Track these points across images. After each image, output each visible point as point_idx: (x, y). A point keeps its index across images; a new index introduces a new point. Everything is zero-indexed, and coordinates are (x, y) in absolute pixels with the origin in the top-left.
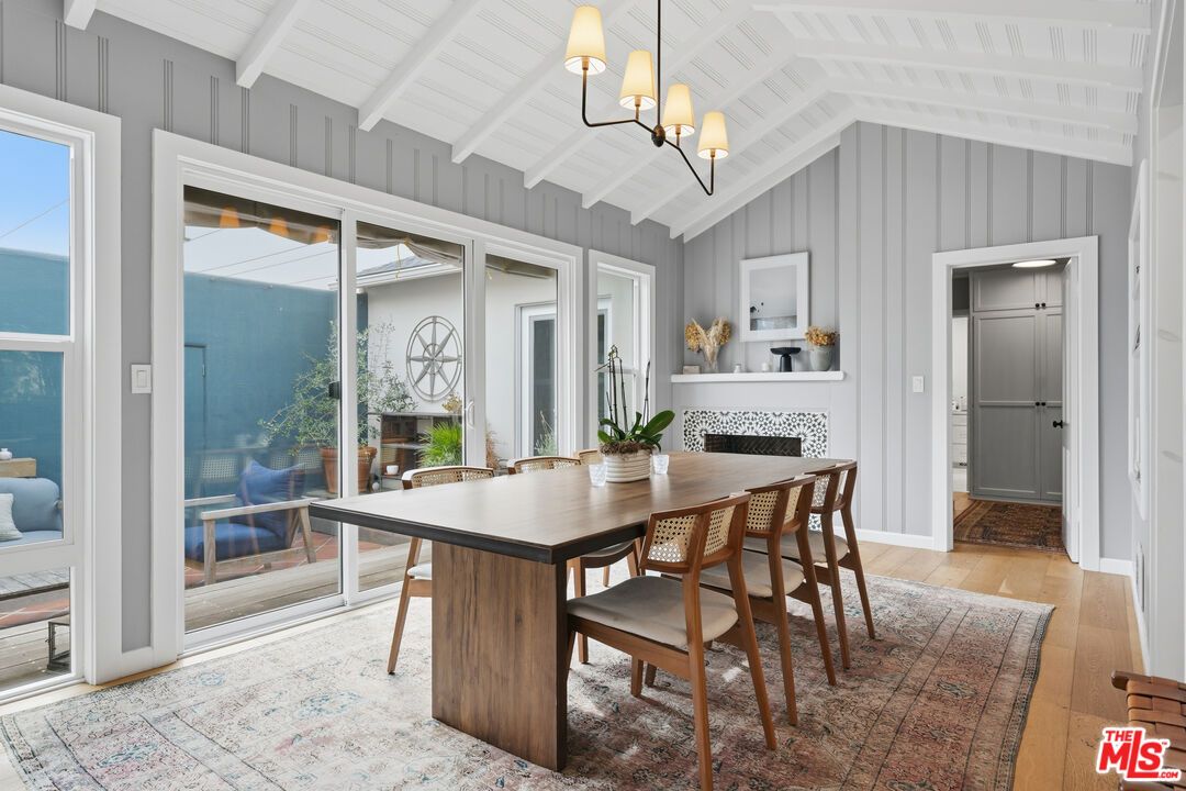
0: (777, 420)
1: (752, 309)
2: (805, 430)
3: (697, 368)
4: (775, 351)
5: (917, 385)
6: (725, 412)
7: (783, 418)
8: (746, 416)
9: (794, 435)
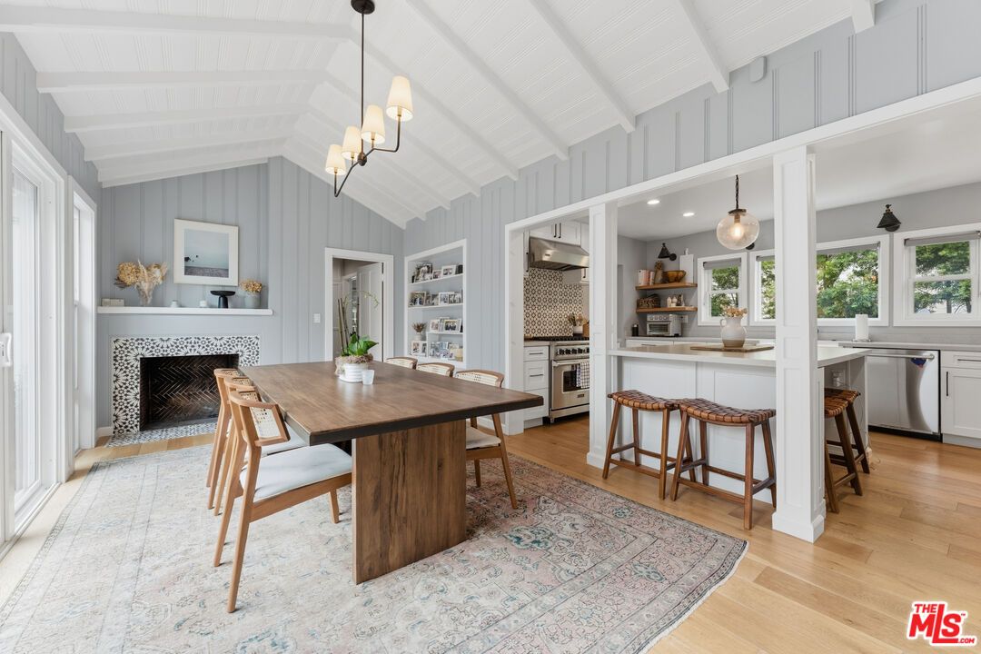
0: (218, 343)
1: (187, 259)
2: (242, 348)
3: (122, 301)
4: (214, 293)
5: (317, 318)
6: (165, 338)
7: (224, 341)
8: (189, 341)
9: (233, 352)
